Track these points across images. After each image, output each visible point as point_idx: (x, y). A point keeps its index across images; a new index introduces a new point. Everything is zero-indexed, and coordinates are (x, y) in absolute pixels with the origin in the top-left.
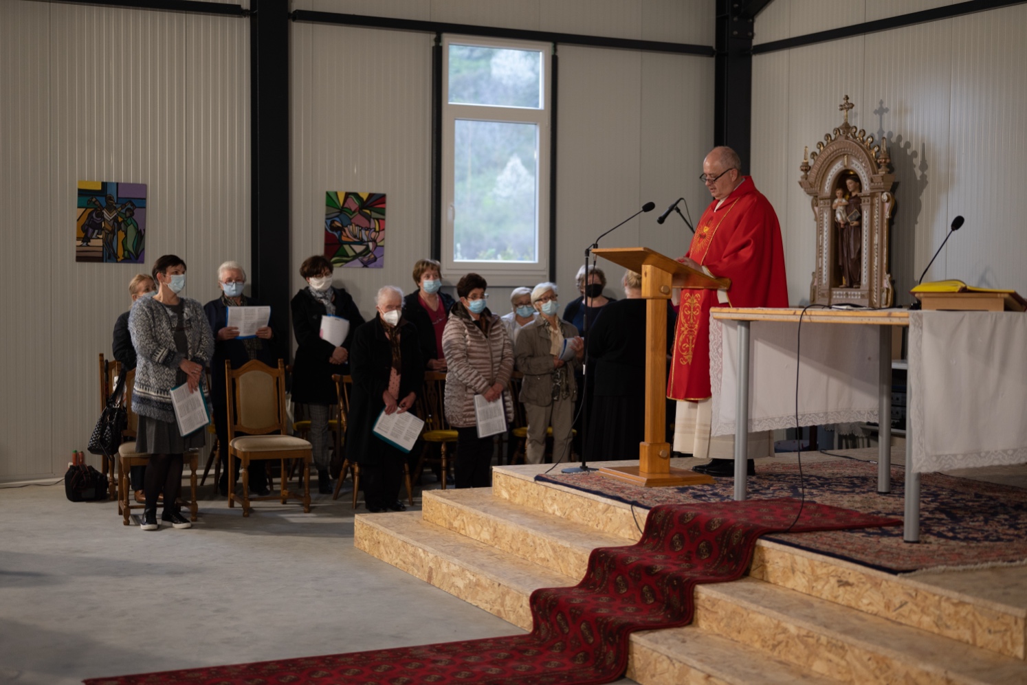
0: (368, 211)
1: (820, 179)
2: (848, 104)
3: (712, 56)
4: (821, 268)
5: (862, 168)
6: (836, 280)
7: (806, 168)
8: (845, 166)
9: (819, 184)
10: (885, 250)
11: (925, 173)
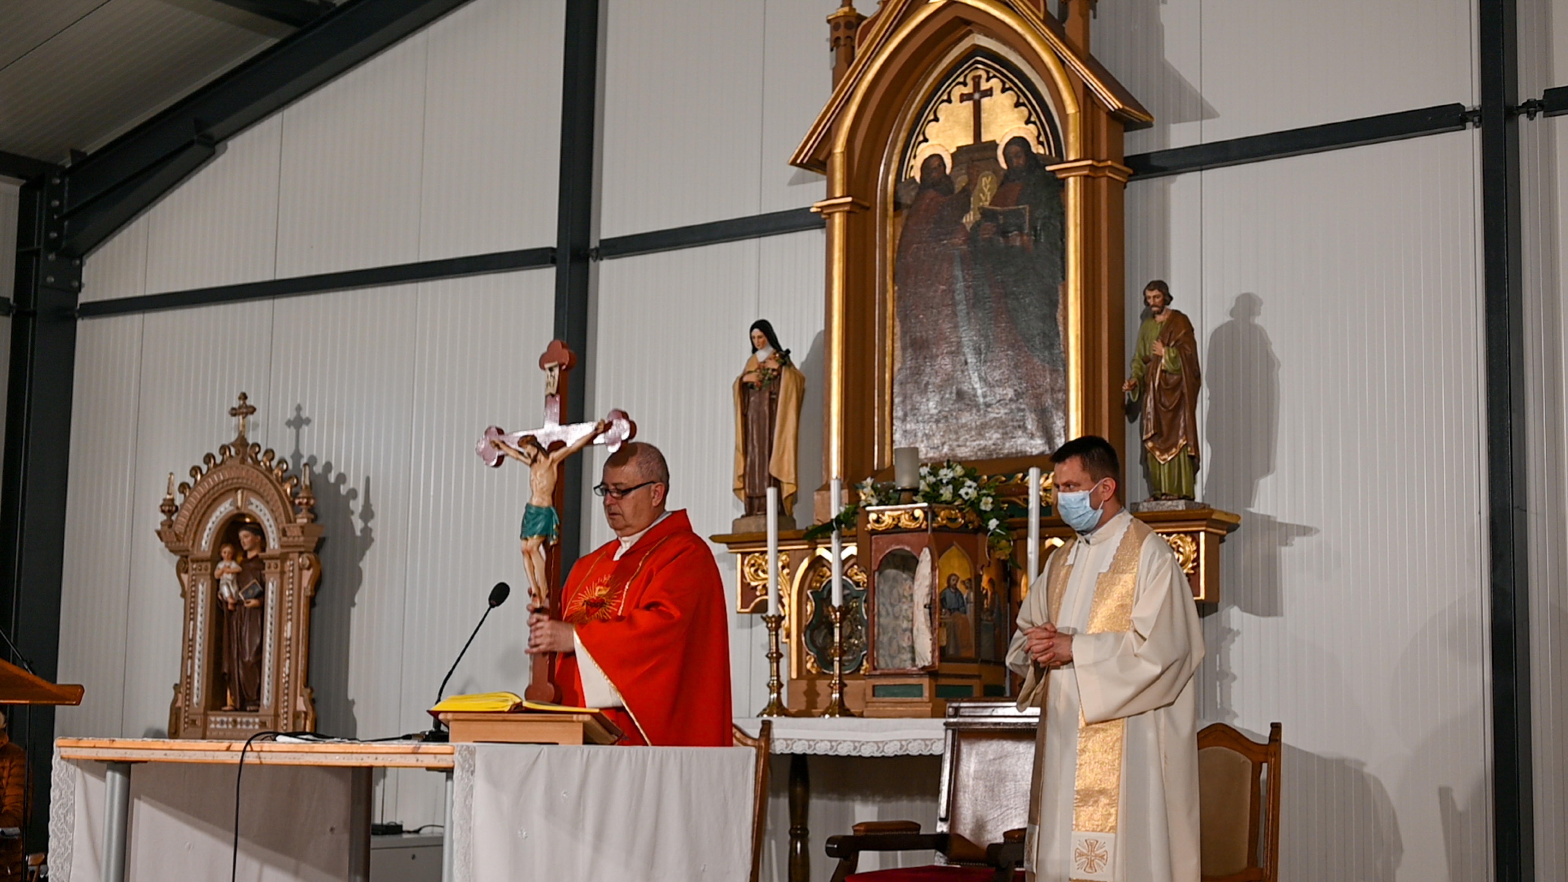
1: (193, 531)
2: (247, 407)
4: (191, 677)
5: (266, 511)
6: (215, 702)
7: (169, 508)
8: (238, 508)
9: (192, 536)
10: (302, 649)
11: (370, 525)
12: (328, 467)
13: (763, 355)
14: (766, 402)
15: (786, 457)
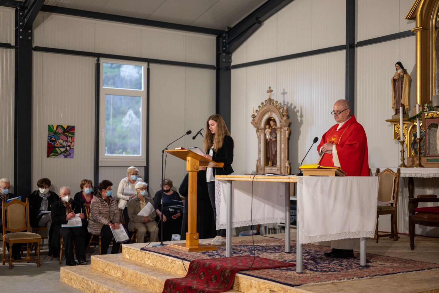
0: (67, 134)
1: (259, 122)
2: (271, 90)
3: (214, 69)
4: (260, 158)
5: (276, 116)
6: (267, 164)
7: (254, 116)
8: (270, 116)
9: (259, 123)
10: (286, 151)
11: (302, 119)
12: (292, 104)
13: (399, 71)
14: (400, 84)
15: (406, 98)
